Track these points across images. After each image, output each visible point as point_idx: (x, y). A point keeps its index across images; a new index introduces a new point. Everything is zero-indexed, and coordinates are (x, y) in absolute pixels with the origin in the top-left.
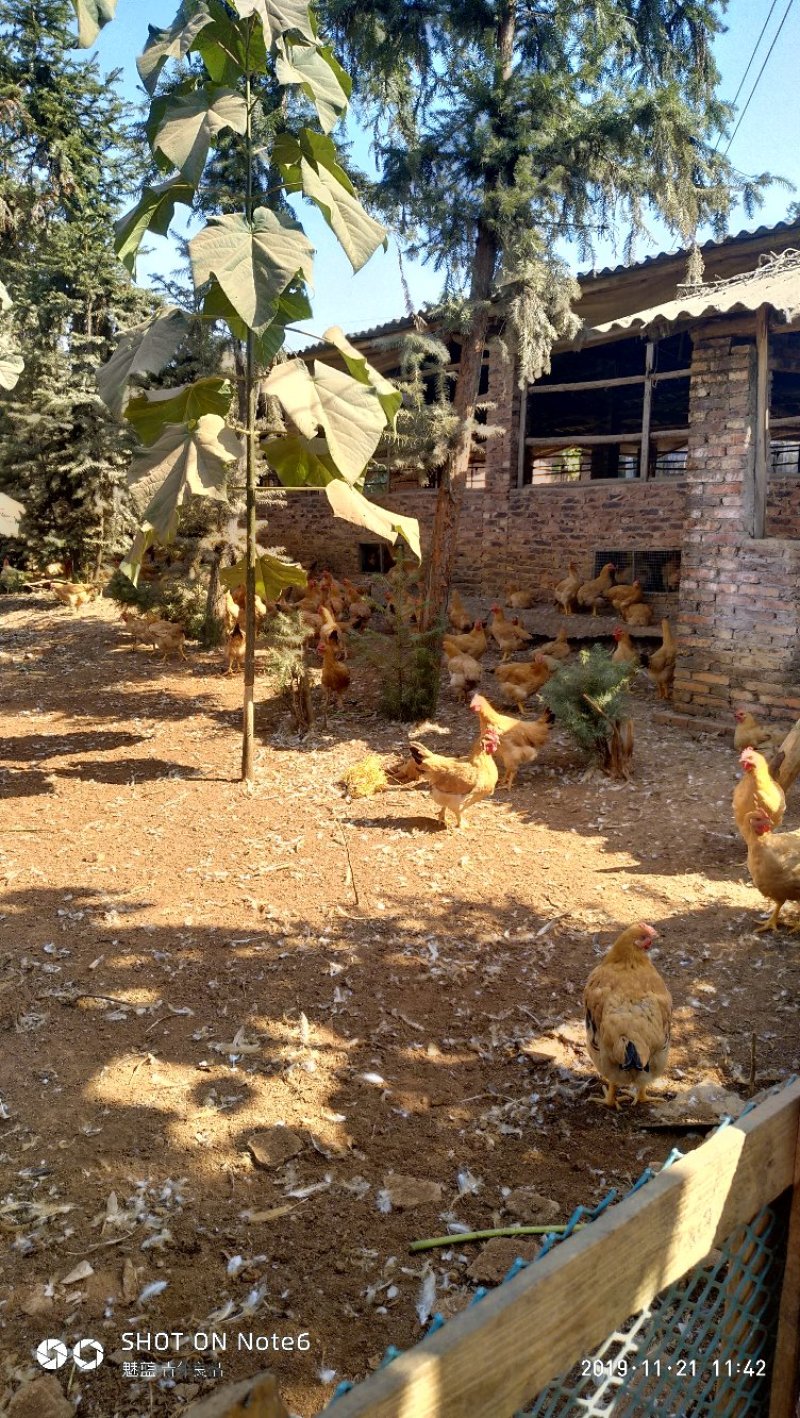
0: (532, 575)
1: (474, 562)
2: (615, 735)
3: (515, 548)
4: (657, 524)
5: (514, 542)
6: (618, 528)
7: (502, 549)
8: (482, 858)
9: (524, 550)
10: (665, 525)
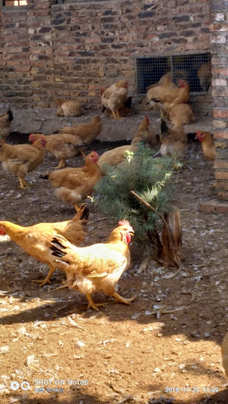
0: (79, 84)
1: (25, 76)
2: (165, 227)
3: (61, 61)
4: (189, 29)
5: (60, 55)
6: (155, 35)
7: (49, 62)
8: (48, 355)
9: (70, 62)
10: (197, 30)
